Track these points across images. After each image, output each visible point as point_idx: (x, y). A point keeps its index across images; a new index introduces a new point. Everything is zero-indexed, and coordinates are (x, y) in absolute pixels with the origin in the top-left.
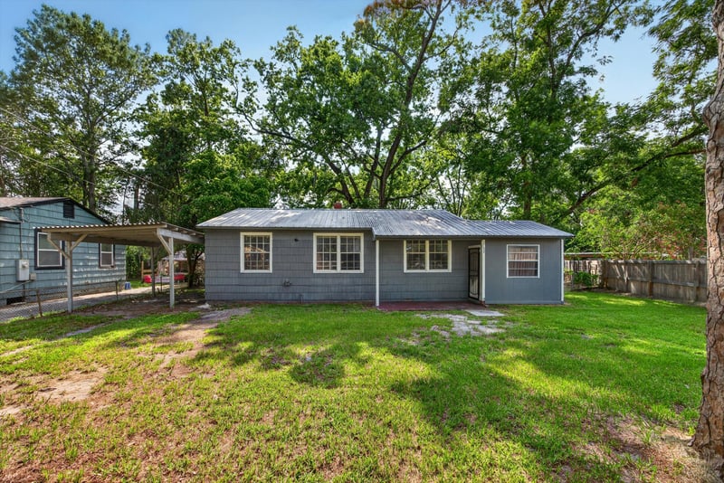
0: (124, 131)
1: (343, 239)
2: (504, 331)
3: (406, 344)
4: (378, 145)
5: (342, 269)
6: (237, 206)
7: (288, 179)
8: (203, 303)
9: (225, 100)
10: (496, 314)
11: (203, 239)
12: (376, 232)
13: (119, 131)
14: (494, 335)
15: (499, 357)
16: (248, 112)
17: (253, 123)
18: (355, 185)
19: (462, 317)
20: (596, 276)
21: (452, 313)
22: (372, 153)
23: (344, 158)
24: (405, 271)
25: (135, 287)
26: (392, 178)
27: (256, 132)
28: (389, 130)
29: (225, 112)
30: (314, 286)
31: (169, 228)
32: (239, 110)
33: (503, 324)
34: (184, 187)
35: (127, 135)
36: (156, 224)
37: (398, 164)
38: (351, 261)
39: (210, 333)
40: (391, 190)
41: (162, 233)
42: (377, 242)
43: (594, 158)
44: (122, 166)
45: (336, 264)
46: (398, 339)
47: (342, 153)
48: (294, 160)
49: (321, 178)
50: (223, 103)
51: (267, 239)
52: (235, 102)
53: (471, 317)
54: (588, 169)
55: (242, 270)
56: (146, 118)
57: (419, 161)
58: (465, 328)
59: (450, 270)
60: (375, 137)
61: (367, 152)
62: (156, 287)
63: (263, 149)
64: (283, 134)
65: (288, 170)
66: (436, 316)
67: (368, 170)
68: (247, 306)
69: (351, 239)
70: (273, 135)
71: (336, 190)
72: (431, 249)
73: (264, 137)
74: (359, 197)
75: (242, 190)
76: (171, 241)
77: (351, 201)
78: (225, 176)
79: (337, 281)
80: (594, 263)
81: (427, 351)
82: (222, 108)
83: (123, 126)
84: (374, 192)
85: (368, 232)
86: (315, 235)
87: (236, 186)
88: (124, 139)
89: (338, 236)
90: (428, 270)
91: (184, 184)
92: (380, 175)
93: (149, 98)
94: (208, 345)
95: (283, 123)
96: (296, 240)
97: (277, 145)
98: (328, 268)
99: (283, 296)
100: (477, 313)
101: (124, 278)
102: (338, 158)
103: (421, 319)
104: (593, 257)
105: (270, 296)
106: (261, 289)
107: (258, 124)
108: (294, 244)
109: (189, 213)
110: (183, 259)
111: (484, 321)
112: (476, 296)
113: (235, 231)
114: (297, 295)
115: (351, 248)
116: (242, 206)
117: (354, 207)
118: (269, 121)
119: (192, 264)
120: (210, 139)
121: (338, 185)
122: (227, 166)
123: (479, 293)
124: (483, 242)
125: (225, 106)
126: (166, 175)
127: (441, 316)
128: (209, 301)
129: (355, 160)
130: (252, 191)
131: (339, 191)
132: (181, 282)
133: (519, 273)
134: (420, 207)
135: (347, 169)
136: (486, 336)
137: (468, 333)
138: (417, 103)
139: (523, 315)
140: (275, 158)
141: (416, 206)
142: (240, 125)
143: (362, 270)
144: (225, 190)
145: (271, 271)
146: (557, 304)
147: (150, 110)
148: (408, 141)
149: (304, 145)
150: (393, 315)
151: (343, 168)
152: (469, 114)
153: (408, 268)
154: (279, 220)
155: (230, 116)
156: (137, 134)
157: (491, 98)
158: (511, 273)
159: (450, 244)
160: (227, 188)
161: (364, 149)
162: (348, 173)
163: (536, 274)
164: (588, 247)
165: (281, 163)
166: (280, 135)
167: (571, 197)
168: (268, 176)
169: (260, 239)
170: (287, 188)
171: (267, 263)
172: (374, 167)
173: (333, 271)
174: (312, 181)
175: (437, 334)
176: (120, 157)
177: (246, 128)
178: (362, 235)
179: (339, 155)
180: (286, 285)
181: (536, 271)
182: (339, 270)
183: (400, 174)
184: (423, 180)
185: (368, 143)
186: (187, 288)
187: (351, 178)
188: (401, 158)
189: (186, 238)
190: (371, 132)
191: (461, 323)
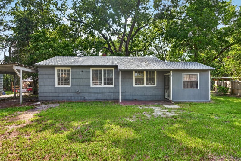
0: (5, 20)
1: (105, 71)
2: (178, 115)
3: (128, 121)
4: (125, 26)
5: (104, 85)
6: (55, 55)
7: (82, 43)
8: (37, 101)
9: (52, 4)
10: (176, 106)
11: (37, 71)
12: (119, 67)
13: (2, 20)
14: (173, 117)
15: (171, 128)
16: (63, 10)
17: (66, 16)
18: (114, 45)
19: (159, 108)
20: (228, 88)
21: (155, 106)
22: (122, 30)
23: (109, 32)
24: (134, 86)
25: (8, 94)
26: (132, 42)
27: (67, 20)
28: (131, 19)
29: (52, 10)
30: (91, 93)
31: (19, 65)
32: (59, 9)
33: (178, 111)
34: (31, 46)
35: (6, 22)
36: (13, 64)
37: (134, 35)
38: (108, 81)
39: (36, 116)
40: (131, 48)
41: (16, 68)
42: (120, 72)
43: (229, 32)
44: (4, 36)
45: (101, 82)
46: (125, 119)
47: (108, 30)
48: (85, 33)
49: (98, 42)
50: (51, 6)
51: (68, 71)
52: (56, 6)
53: (164, 108)
54: (225, 37)
55: (56, 85)
56: (15, 13)
57: (145, 34)
58: (159, 113)
59: (156, 85)
60: (124, 22)
61: (120, 30)
62: (16, 94)
63: (71, 28)
64: (80, 21)
65: (83, 38)
66: (147, 108)
67: (120, 38)
68: (58, 103)
69: (108, 71)
70: (75, 21)
71: (105, 48)
72: (147, 75)
73: (71, 22)
74: (116, 51)
75: (59, 47)
76: (21, 72)
77: (112, 53)
78: (50, 41)
79: (102, 91)
80: (228, 82)
81: (137, 124)
82: (51, 9)
83: (4, 17)
84: (123, 48)
85: (116, 67)
86: (91, 69)
87: (55, 45)
88: (5, 24)
89: (102, 69)
90: (145, 85)
91: (31, 45)
92: (126, 40)
93: (16, 4)
94: (32, 121)
95: (80, 16)
96: (82, 71)
97: (78, 26)
98: (98, 85)
99: (76, 98)
100: (167, 106)
101: (2, 90)
102: (106, 33)
103: (139, 109)
104: (228, 80)
105: (69, 98)
106: (66, 95)
107: (68, 16)
108: (81, 73)
109: (32, 58)
110: (31, 81)
111: (169, 110)
112: (168, 98)
113: (53, 67)
114: (83, 97)
115: (109, 75)
116: (59, 55)
117: (114, 56)
118: (73, 15)
119: (35, 83)
120: (44, 23)
121: (106, 45)
122: (52, 36)
123: (169, 96)
124: (171, 71)
125: (52, 7)
126: (22, 40)
127: (150, 108)
128: (40, 101)
129: (114, 33)
130: (63, 48)
131: (107, 48)
132: (31, 91)
133: (189, 87)
134: (146, 56)
135: (110, 37)
136: (168, 117)
137: (160, 116)
138: (143, 6)
139: (189, 107)
140: (76, 32)
141: (144, 55)
142: (59, 16)
143: (114, 86)
144: (50, 48)
145: (70, 86)
146: (207, 102)
147: (17, 10)
148: (139, 24)
149: (90, 26)
150: (126, 107)
151: (109, 38)
152: (168, 10)
153: (135, 85)
154: (74, 62)
155: (54, 12)
156: (11, 21)
157: (178, 3)
158: (185, 87)
159: (156, 73)
160: (51, 47)
161: (119, 28)
162: (111, 39)
163: (197, 87)
164: (226, 74)
165: (80, 35)
166: (78, 21)
167: (217, 50)
168: (73, 41)
169: (65, 70)
170: (82, 47)
171: (69, 82)
172: (123, 36)
173: (100, 86)
174: (93, 43)
175: (145, 116)
176: (3, 32)
177: (62, 18)
178: (113, 69)
179: (106, 31)
180: (78, 93)
181: (197, 86)
182: (103, 85)
183: (136, 40)
184: (146, 43)
185: (120, 25)
186: (32, 94)
187: (112, 42)
188: (136, 32)
189: (29, 70)
190: (122, 20)
191: (158, 111)
